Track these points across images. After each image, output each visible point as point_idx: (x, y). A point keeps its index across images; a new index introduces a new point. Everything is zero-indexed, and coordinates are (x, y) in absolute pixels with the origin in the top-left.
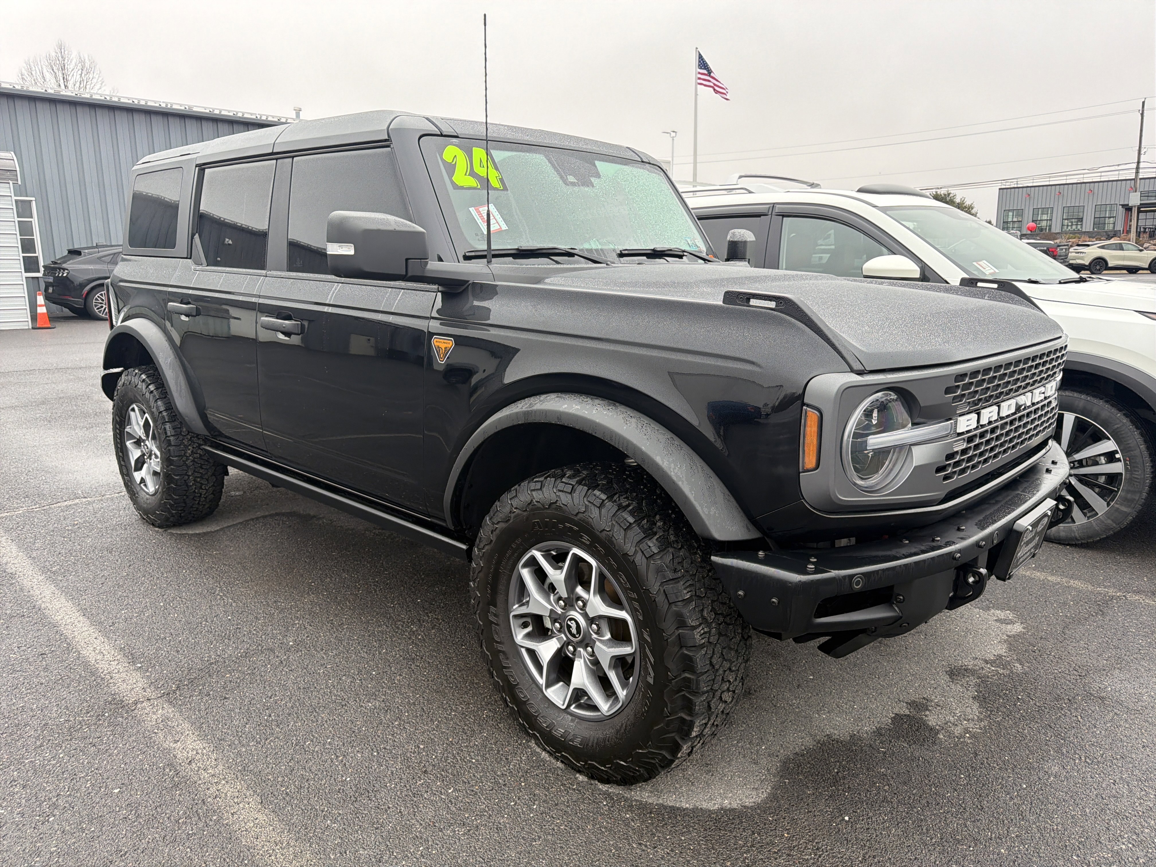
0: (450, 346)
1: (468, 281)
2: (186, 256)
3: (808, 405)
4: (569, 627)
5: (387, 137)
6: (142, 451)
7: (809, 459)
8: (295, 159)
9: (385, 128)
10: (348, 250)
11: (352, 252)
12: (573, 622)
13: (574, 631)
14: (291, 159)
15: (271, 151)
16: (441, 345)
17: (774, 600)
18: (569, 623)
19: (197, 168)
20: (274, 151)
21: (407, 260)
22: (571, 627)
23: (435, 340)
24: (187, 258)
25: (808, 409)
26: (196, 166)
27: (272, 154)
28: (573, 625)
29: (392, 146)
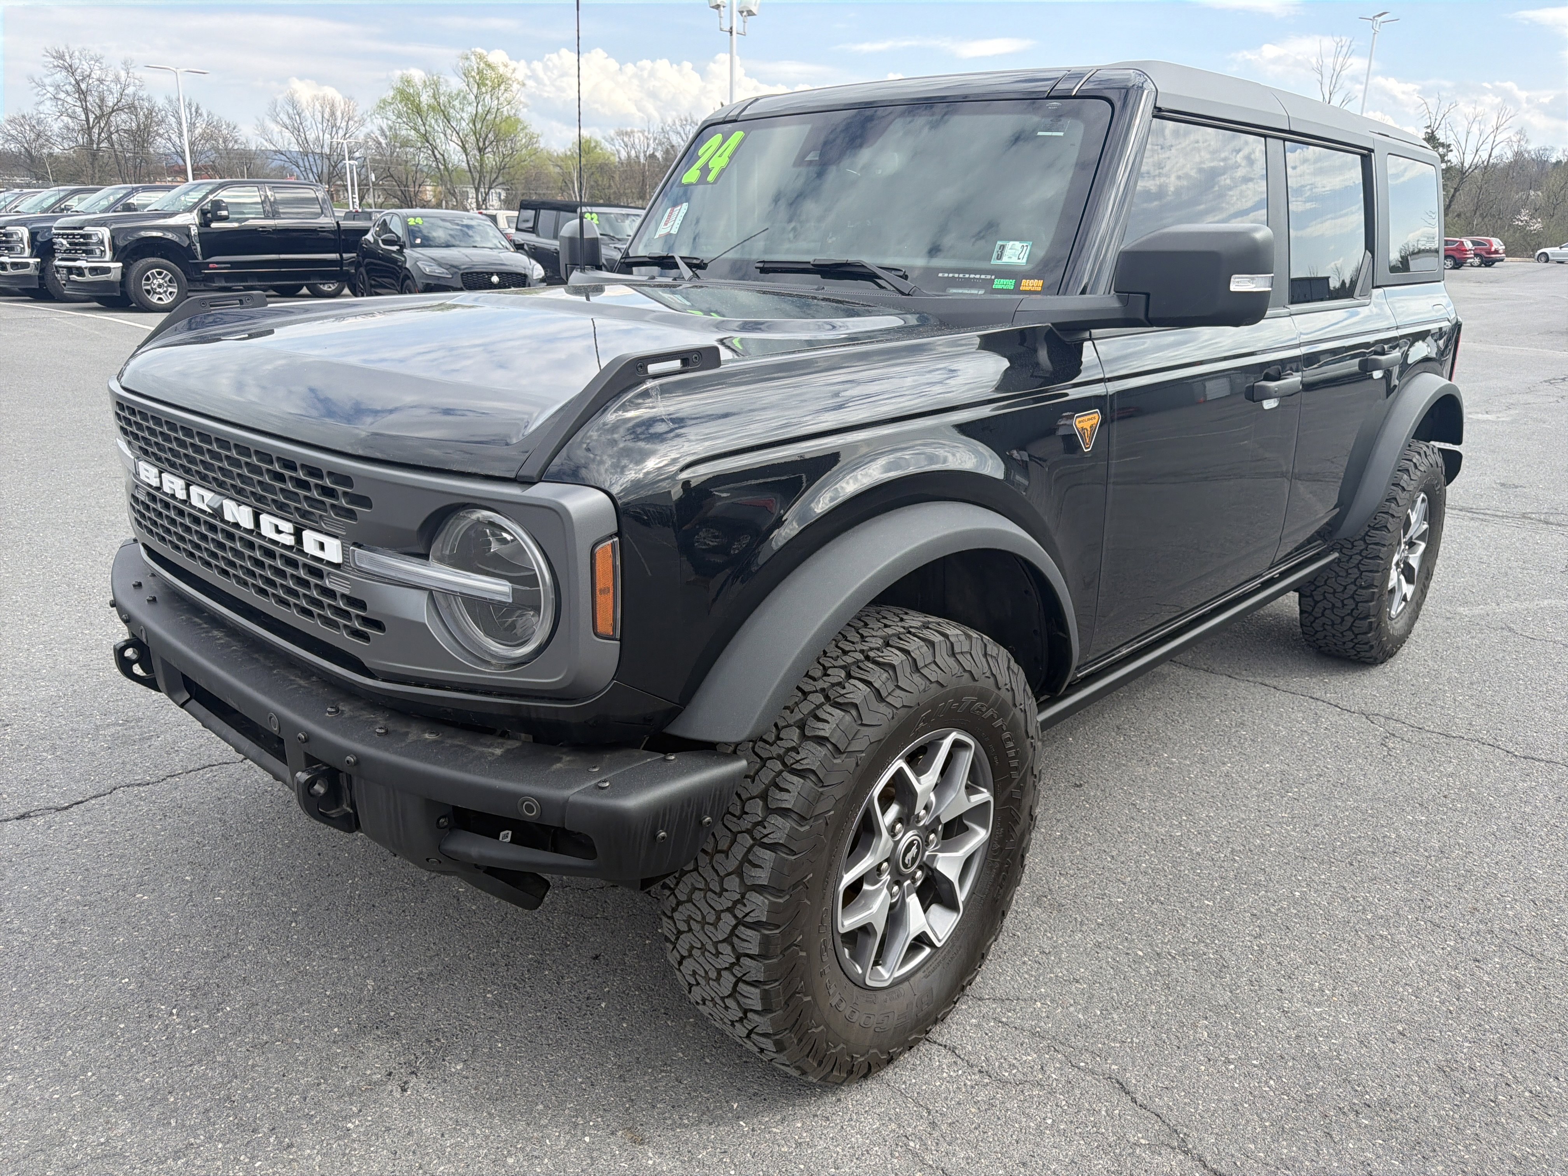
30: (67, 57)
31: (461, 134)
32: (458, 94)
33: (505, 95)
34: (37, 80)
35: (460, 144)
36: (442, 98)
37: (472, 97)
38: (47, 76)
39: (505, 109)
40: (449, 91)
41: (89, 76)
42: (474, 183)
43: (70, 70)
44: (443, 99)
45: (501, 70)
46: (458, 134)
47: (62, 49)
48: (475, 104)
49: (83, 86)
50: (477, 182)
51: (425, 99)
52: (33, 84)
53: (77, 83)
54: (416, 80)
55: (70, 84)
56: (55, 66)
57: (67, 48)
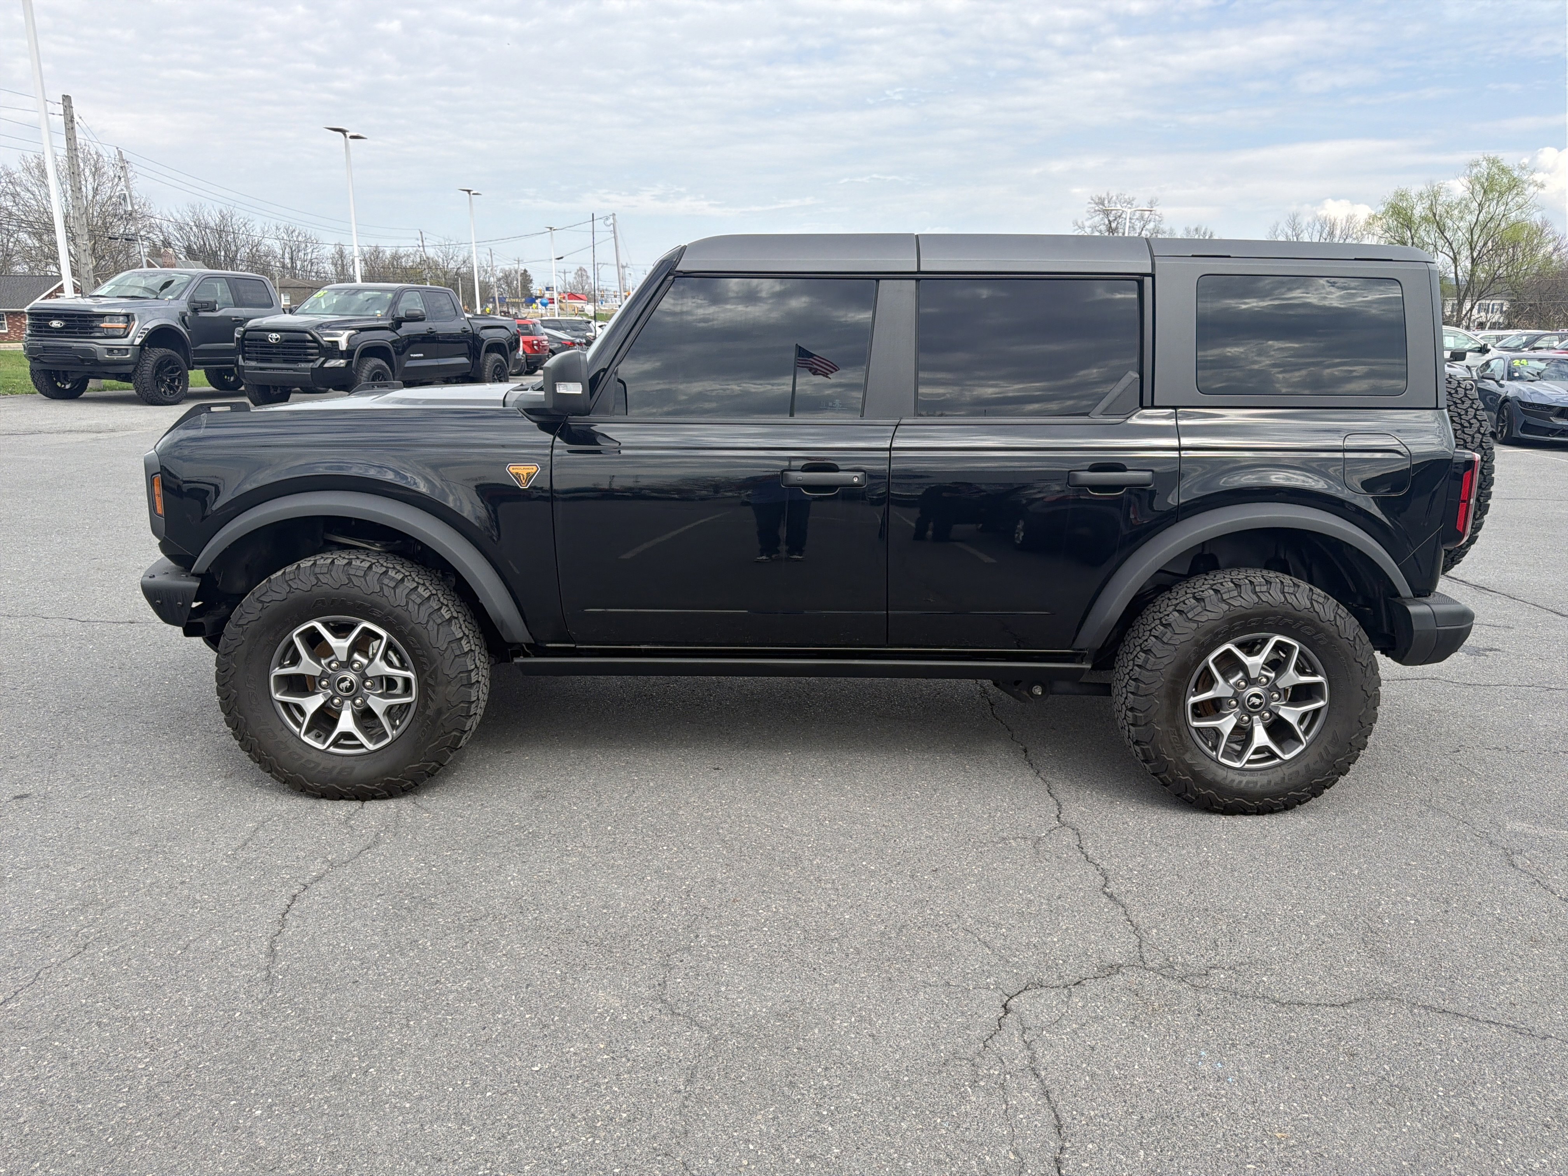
30: (1106, 202)
31: (1454, 245)
32: (1459, 203)
33: (1517, 199)
34: (1080, 223)
35: (1451, 254)
36: (1439, 208)
37: (1474, 205)
38: (1088, 219)
39: (1514, 214)
40: (1449, 199)
41: (1120, 217)
42: (1459, 295)
43: (1107, 213)
44: (1440, 210)
45: (1516, 174)
46: (1450, 244)
47: (1104, 195)
48: (1477, 212)
49: (1114, 225)
50: (1462, 294)
51: (1419, 210)
52: (1076, 227)
53: (1110, 222)
54: (1413, 194)
55: (1104, 224)
56: (1095, 211)
57: (1108, 194)
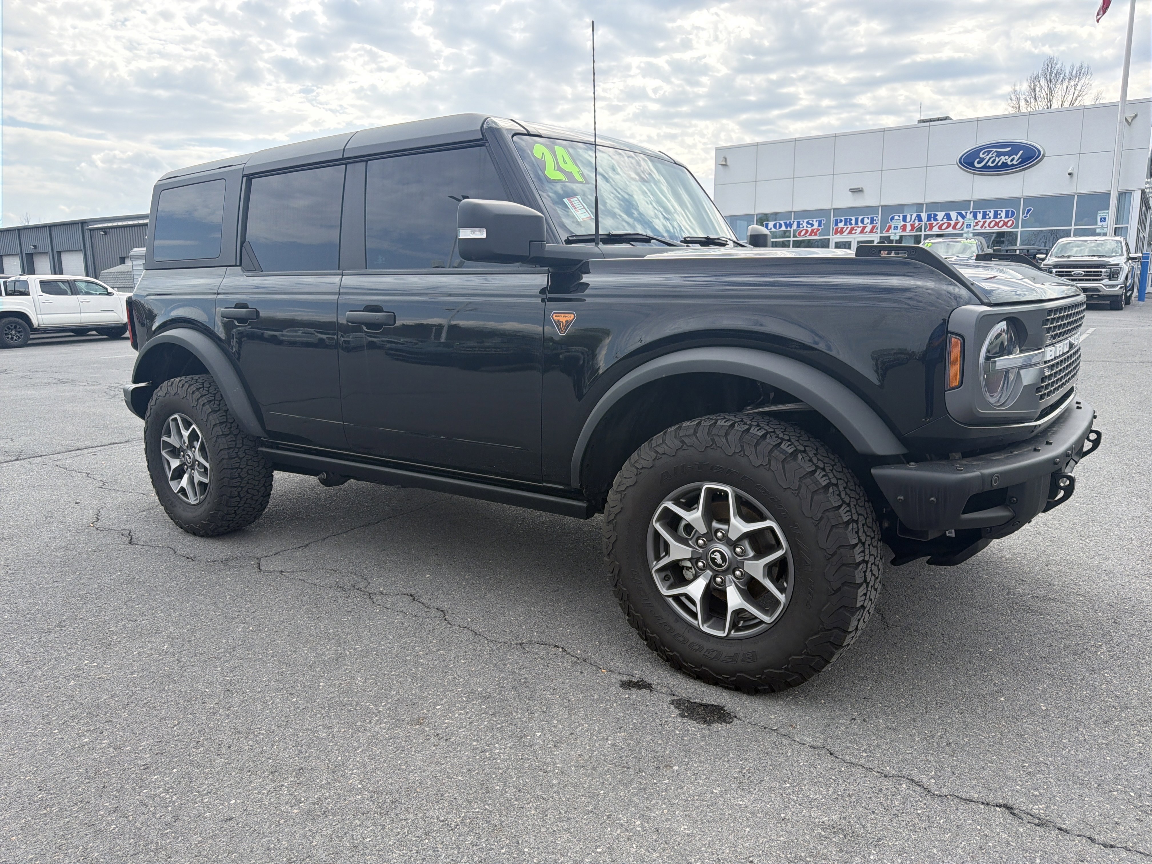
0: (571, 319)
1: (582, 261)
2: (234, 264)
3: (951, 333)
4: (713, 560)
5: (481, 137)
6: (181, 461)
7: (953, 380)
8: (369, 162)
9: (479, 128)
10: (480, 234)
11: (484, 236)
12: (716, 553)
13: (719, 561)
14: (364, 163)
15: (341, 157)
16: (561, 319)
17: (933, 499)
18: (713, 556)
19: (245, 179)
20: (345, 156)
21: (530, 242)
22: (715, 559)
23: (555, 315)
24: (236, 266)
25: (952, 336)
26: (243, 177)
27: (343, 159)
28: (718, 556)
29: (487, 144)
